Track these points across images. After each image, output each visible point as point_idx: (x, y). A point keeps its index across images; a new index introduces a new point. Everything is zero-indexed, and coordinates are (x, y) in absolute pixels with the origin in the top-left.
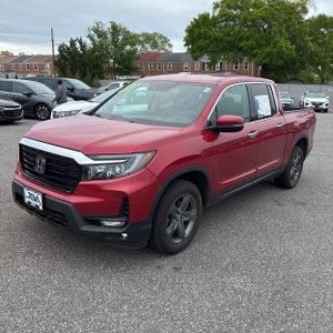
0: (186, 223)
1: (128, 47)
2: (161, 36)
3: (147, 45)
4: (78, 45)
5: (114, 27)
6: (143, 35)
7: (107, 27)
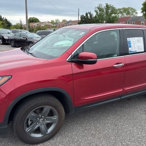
0: (49, 125)
1: (113, 15)
2: (132, 9)
3: (124, 14)
4: (89, 15)
5: (107, 6)
6: (123, 9)
7: (104, 6)
